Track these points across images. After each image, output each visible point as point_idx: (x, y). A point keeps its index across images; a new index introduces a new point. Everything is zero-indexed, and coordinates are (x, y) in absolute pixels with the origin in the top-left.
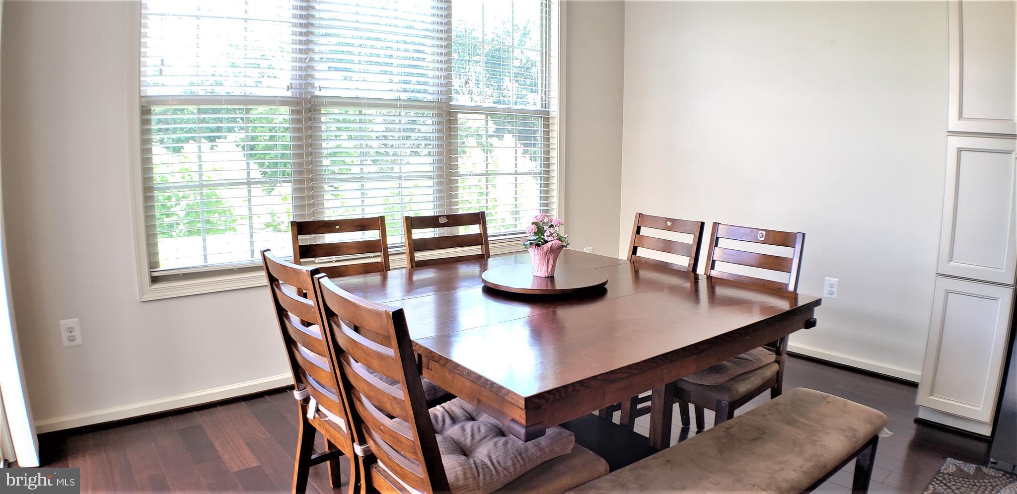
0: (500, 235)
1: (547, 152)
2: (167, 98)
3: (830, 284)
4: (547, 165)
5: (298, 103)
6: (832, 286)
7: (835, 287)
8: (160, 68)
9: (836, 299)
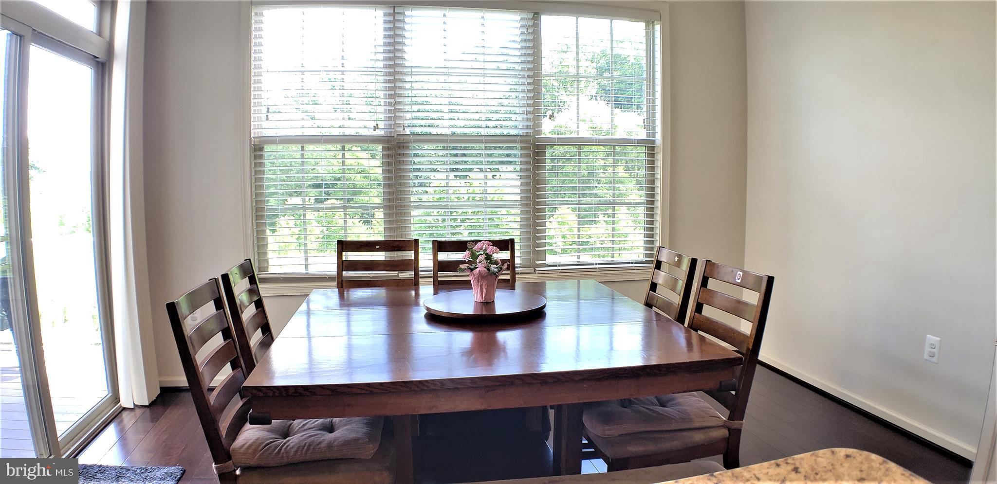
0: (593, 264)
1: (652, 182)
2: (275, 138)
3: (931, 344)
4: (651, 194)
5: (388, 141)
6: (933, 346)
7: (936, 349)
8: (266, 114)
9: (936, 363)
